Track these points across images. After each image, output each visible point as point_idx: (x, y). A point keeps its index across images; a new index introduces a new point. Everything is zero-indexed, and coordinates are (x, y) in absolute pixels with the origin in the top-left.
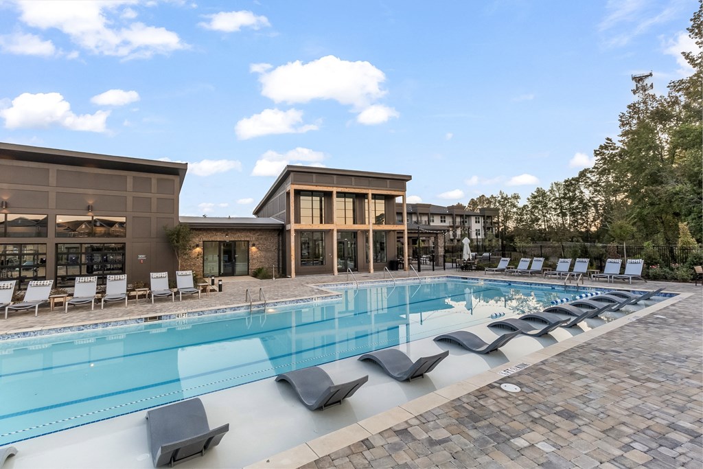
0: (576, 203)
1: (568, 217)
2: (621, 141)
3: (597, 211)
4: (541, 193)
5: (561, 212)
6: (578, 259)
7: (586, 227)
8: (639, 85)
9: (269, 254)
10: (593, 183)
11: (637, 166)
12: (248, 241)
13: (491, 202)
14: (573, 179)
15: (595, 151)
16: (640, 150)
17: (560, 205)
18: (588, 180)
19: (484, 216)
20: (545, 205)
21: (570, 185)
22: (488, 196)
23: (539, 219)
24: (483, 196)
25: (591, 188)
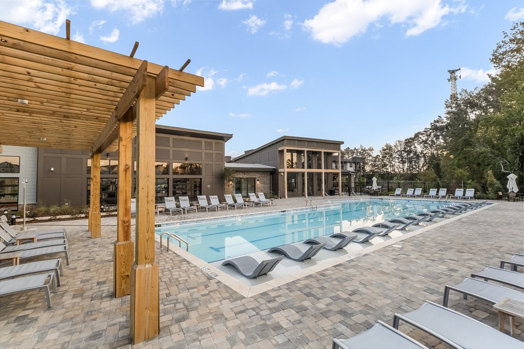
0: (412, 155)
1: (406, 164)
2: (446, 117)
3: (425, 160)
4: (389, 148)
5: (402, 160)
6: (440, 189)
7: (418, 171)
8: (452, 76)
9: (266, 186)
10: (423, 141)
11: (457, 134)
12: (255, 178)
13: (354, 152)
14: (410, 139)
15: (431, 123)
16: (459, 124)
17: (401, 155)
18: (420, 140)
19: (355, 163)
20: (391, 155)
21: (409, 142)
22: (352, 148)
23: (387, 165)
24: (348, 148)
25: (421, 145)
